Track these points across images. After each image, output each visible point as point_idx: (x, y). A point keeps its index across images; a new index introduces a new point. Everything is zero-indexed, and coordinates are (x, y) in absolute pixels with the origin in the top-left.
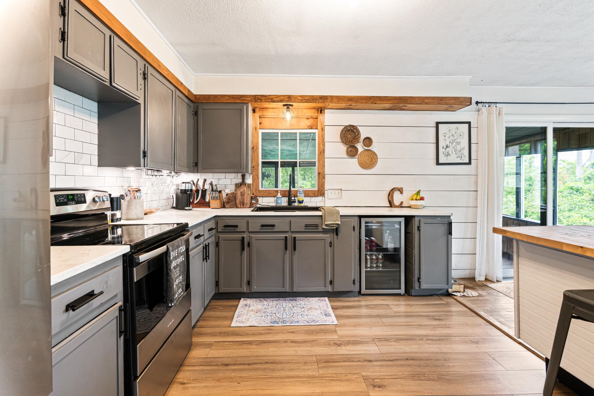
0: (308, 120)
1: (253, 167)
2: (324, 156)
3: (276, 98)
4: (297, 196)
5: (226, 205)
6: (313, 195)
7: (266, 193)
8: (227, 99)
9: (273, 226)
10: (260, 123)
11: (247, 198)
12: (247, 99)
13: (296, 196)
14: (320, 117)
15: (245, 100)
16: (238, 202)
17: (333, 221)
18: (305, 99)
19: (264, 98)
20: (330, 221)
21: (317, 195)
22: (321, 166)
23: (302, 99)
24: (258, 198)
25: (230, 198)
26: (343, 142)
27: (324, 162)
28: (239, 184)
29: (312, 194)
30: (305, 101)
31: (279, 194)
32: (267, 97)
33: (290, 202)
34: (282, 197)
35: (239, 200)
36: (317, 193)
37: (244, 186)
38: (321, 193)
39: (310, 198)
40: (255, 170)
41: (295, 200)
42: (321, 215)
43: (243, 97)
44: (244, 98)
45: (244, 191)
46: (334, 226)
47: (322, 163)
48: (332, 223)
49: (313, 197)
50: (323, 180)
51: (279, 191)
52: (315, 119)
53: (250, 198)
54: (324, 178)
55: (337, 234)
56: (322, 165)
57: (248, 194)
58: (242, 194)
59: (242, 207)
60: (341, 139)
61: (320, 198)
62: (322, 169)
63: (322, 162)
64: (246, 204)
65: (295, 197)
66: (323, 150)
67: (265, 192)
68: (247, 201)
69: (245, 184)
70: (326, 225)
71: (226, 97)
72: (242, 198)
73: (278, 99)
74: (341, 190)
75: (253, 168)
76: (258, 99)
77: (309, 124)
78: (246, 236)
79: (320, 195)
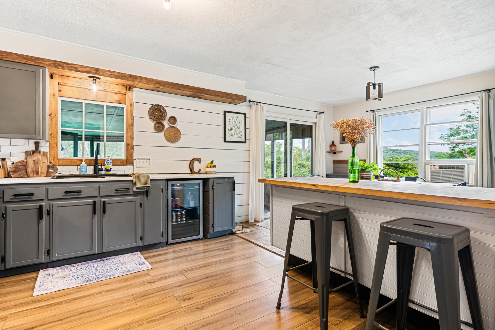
0: (115, 95)
1: (50, 135)
2: (133, 129)
3: (81, 68)
4: (104, 165)
5: (12, 174)
6: (122, 164)
7: (67, 162)
8: (16, 58)
9: (80, 192)
10: (60, 91)
11: (42, 166)
12: (44, 62)
13: (103, 164)
14: (129, 94)
15: (42, 63)
16: (30, 171)
17: (144, 184)
18: (113, 75)
19: (66, 66)
20: (141, 184)
21: (126, 164)
22: (130, 138)
24: (57, 166)
25: (19, 166)
26: (151, 119)
27: (133, 134)
28: (31, 152)
29: (120, 163)
30: (114, 77)
31: (84, 163)
32: (70, 65)
33: (96, 171)
34: (88, 165)
35: (31, 169)
36: (125, 162)
37: (38, 154)
38: (130, 162)
39: (118, 166)
40: (53, 138)
41: (102, 168)
42: (132, 179)
43: (38, 60)
44: (40, 61)
45: (39, 159)
46: (145, 189)
47: (130, 136)
48: (143, 186)
49: (121, 165)
50: (132, 150)
51: (83, 160)
52: (123, 95)
53: (47, 166)
54: (133, 149)
55: (147, 196)
56: (131, 137)
57: (44, 163)
58: (36, 163)
59: (35, 175)
60: (149, 116)
61: (129, 167)
62: (131, 141)
63: (131, 134)
64: (41, 173)
65: (102, 165)
66: (131, 124)
67: (66, 160)
68: (42, 169)
69: (40, 152)
70: (137, 188)
71: (13, 55)
72: (35, 167)
73: (84, 69)
74: (149, 159)
75: (50, 136)
76: (59, 66)
77: (117, 99)
78: (44, 204)
79: (128, 164)
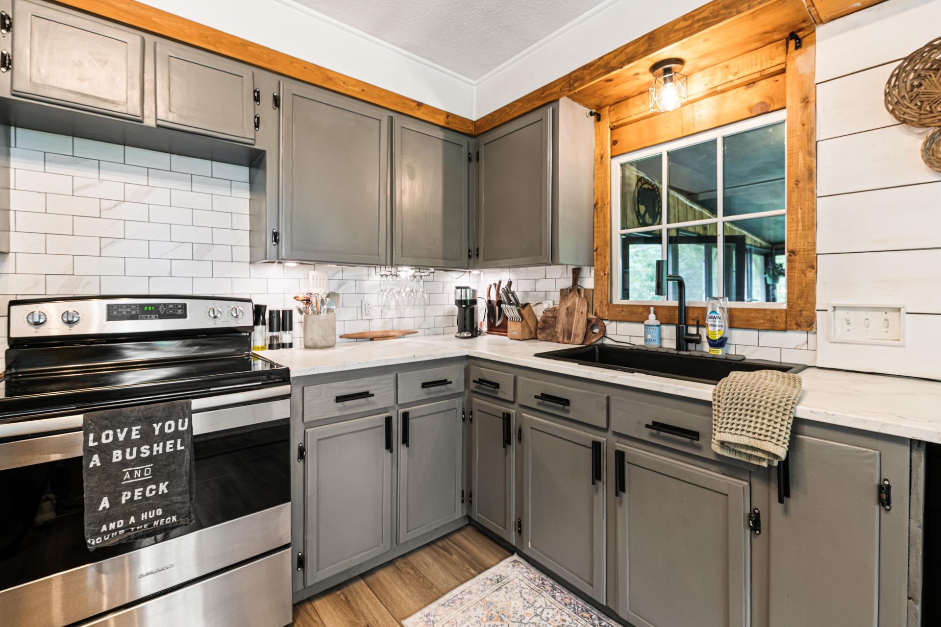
0: (751, 90)
1: (596, 251)
2: (812, 191)
3: (615, 57)
4: (705, 326)
5: (539, 334)
6: (768, 325)
7: (623, 313)
9: (566, 402)
10: (614, 143)
11: (578, 322)
12: (554, 90)
13: (700, 323)
14: (799, 61)
15: (550, 94)
16: (559, 331)
18: (698, 20)
19: (588, 71)
20: (738, 432)
21: (783, 326)
22: (800, 227)
23: (692, 24)
24: (606, 322)
25: (548, 319)
26: (904, 122)
27: (814, 210)
28: (567, 289)
29: (762, 321)
30: (699, 27)
31: (652, 316)
32: (595, 67)
33: (683, 340)
34: (662, 324)
35: (561, 325)
36: (781, 320)
37: (575, 294)
38: (801, 320)
39: (755, 333)
40: (599, 257)
41: (698, 334)
42: (710, 398)
43: (546, 91)
45: (574, 304)
46: (761, 459)
47: (803, 218)
48: (744, 440)
49: (767, 330)
50: (810, 274)
51: (652, 309)
52: (777, 77)
53: (585, 321)
54: (813, 267)
55: (784, 493)
56: (803, 222)
57: (582, 313)
58: (570, 313)
59: (565, 340)
60: (892, 112)
61: (795, 338)
62: (806, 237)
63: (803, 213)
64: (575, 335)
65: (698, 325)
66: (806, 173)
67: (621, 309)
68: (577, 328)
69: (579, 291)
70: (723, 444)
71: (517, 104)
72: (568, 322)
73: (622, 57)
74: (899, 310)
75: (595, 253)
76: (576, 81)
77: (756, 100)
79: (795, 327)
